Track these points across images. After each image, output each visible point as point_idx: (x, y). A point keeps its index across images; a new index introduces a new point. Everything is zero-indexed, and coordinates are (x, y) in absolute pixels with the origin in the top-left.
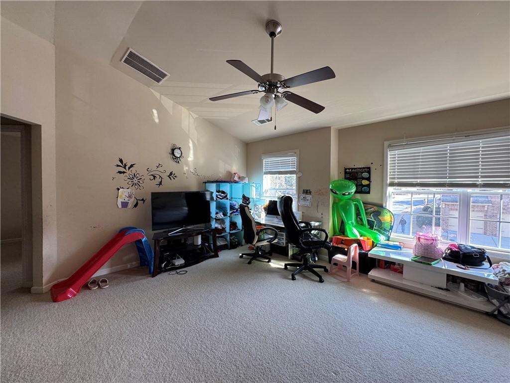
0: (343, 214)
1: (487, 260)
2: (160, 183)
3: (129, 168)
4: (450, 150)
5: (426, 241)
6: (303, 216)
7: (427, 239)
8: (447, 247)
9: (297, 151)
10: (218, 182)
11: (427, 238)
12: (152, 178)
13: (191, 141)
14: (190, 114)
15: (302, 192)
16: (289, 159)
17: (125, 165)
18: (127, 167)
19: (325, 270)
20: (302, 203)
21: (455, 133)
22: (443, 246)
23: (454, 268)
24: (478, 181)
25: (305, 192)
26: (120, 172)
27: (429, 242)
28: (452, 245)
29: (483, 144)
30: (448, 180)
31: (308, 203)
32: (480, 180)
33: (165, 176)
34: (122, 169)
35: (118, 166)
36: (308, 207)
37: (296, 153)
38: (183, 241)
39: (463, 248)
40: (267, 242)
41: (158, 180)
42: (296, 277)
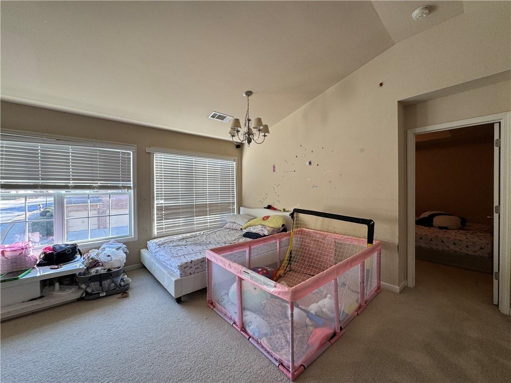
1: (78, 253)
4: (41, 150)
5: (13, 252)
7: (14, 251)
8: (41, 252)
11: (14, 249)
21: (47, 134)
22: (36, 253)
23: (48, 271)
24: (69, 183)
27: (18, 253)
28: (46, 249)
29: (72, 150)
30: (40, 182)
32: (71, 182)
39: (57, 248)
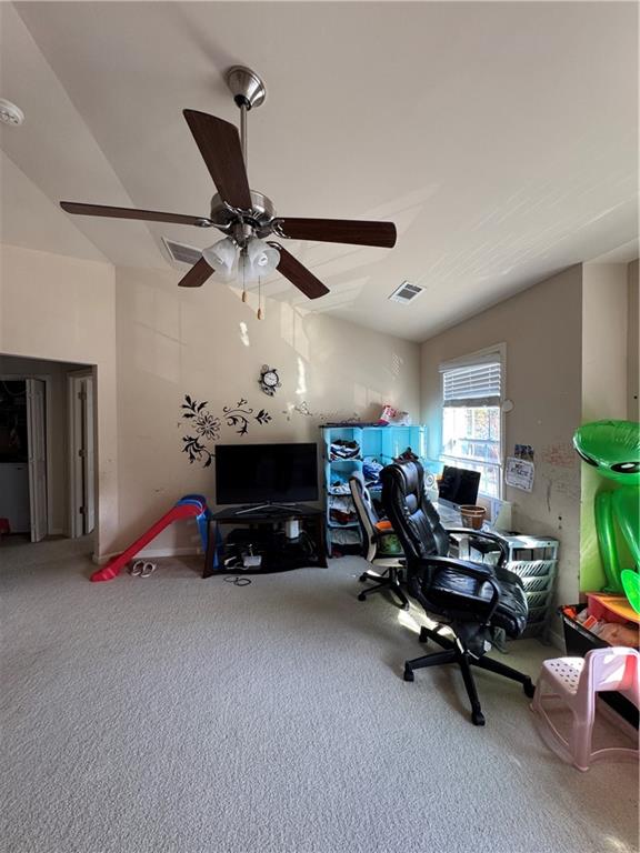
0: (629, 529)
2: (244, 430)
3: (199, 409)
6: (514, 513)
9: (502, 347)
10: (349, 425)
12: (231, 421)
13: (300, 362)
14: (295, 311)
15: (513, 452)
16: (487, 369)
17: (194, 405)
18: (196, 408)
19: (525, 687)
20: (513, 479)
25: (518, 451)
26: (187, 416)
31: (525, 482)
33: (251, 418)
34: (189, 411)
35: (184, 406)
36: (523, 492)
37: (498, 352)
38: (275, 527)
40: (400, 562)
41: (240, 425)
42: (418, 673)
